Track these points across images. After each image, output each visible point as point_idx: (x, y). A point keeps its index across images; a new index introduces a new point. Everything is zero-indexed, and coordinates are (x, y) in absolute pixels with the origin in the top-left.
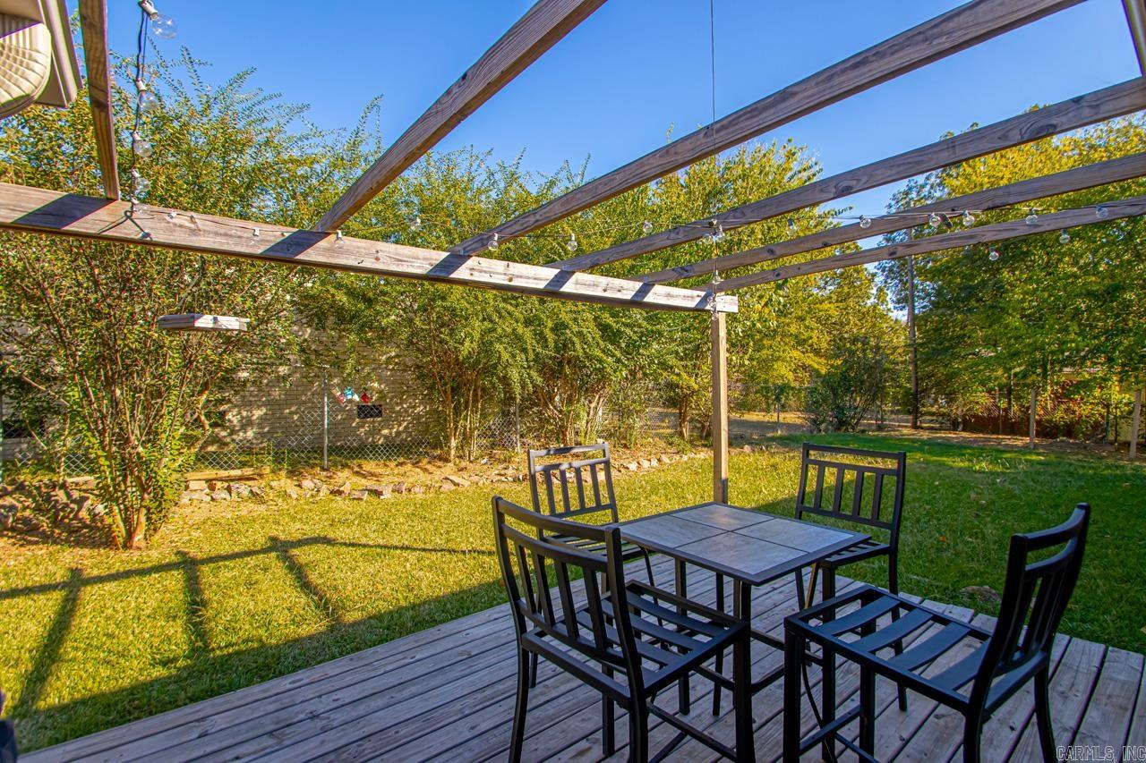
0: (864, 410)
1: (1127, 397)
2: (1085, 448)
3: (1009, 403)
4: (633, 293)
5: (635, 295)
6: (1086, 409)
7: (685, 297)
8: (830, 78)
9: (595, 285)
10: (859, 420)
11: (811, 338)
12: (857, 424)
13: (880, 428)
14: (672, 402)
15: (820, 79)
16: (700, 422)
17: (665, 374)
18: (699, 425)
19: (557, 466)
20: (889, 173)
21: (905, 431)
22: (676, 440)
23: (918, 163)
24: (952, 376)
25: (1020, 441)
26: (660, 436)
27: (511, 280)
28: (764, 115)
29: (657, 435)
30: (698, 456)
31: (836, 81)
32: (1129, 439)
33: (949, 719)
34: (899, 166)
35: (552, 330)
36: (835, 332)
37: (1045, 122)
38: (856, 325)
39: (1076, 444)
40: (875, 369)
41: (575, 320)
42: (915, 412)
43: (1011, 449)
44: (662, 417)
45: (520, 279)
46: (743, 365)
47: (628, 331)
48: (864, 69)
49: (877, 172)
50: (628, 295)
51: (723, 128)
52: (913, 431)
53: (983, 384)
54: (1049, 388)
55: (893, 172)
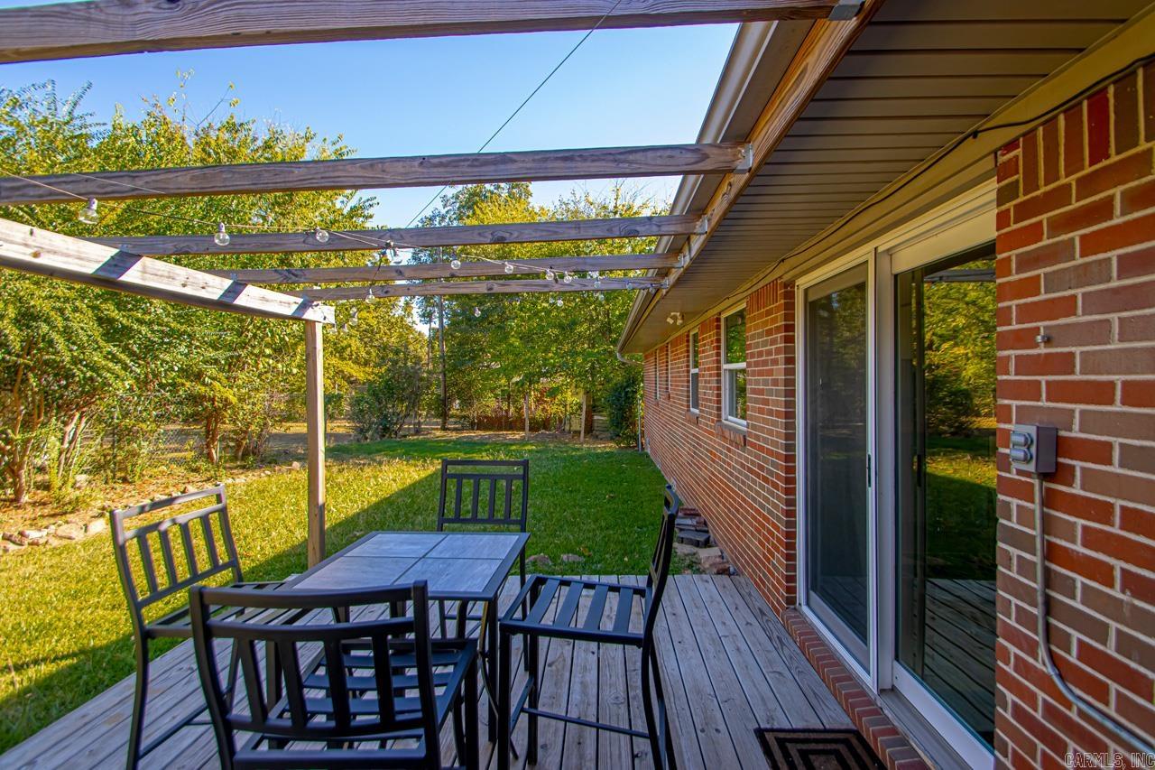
0: (406, 416)
1: (576, 400)
2: (556, 437)
3: (509, 407)
4: (222, 292)
5: (224, 295)
6: (553, 409)
7: (281, 303)
8: (545, 160)
9: (171, 278)
10: (401, 426)
11: (350, 346)
12: (400, 429)
13: (418, 432)
14: (194, 418)
15: (537, 157)
16: (232, 440)
17: (188, 384)
18: (232, 444)
19: (155, 527)
20: (534, 234)
21: (438, 433)
22: (202, 464)
23: (556, 233)
24: (470, 384)
25: (518, 435)
26: (179, 462)
27: (36, 255)
28: (484, 169)
29: (173, 460)
30: (237, 481)
31: (550, 165)
32: (578, 429)
33: (557, 664)
34: (542, 231)
35: (16, 322)
36: (366, 340)
37: (633, 227)
38: (386, 334)
39: (550, 435)
40: (412, 376)
41: (61, 311)
42: (444, 415)
43: (514, 442)
44: (182, 436)
45: (51, 256)
46: (290, 373)
47: (144, 329)
48: (569, 164)
49: (526, 232)
50: (214, 294)
51: (441, 165)
52: (442, 433)
53: (492, 390)
54: (532, 393)
55: (538, 235)
